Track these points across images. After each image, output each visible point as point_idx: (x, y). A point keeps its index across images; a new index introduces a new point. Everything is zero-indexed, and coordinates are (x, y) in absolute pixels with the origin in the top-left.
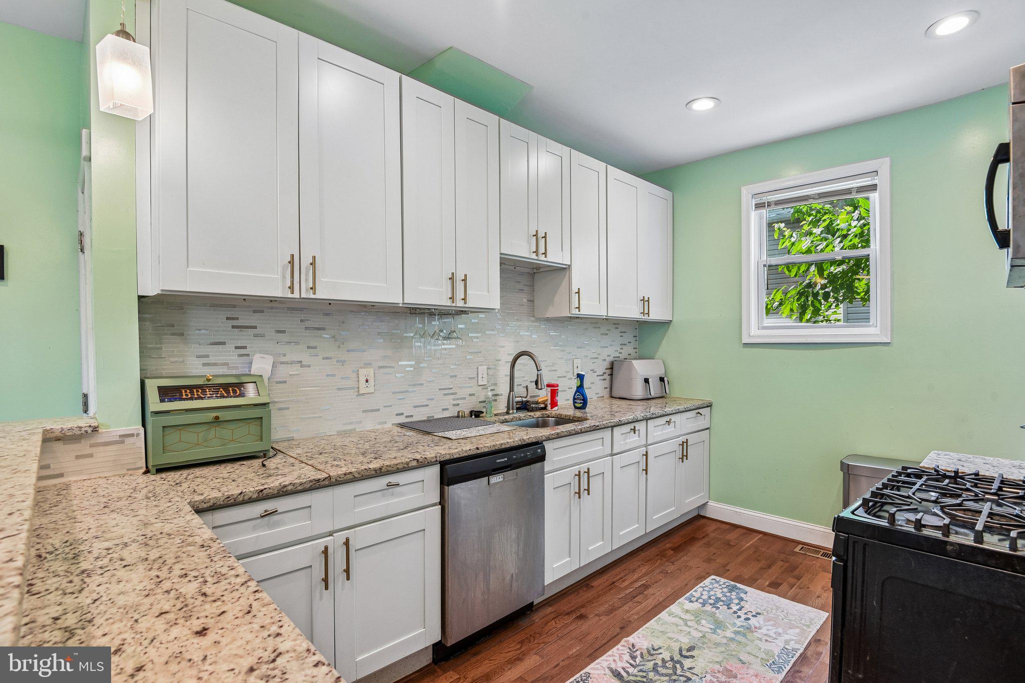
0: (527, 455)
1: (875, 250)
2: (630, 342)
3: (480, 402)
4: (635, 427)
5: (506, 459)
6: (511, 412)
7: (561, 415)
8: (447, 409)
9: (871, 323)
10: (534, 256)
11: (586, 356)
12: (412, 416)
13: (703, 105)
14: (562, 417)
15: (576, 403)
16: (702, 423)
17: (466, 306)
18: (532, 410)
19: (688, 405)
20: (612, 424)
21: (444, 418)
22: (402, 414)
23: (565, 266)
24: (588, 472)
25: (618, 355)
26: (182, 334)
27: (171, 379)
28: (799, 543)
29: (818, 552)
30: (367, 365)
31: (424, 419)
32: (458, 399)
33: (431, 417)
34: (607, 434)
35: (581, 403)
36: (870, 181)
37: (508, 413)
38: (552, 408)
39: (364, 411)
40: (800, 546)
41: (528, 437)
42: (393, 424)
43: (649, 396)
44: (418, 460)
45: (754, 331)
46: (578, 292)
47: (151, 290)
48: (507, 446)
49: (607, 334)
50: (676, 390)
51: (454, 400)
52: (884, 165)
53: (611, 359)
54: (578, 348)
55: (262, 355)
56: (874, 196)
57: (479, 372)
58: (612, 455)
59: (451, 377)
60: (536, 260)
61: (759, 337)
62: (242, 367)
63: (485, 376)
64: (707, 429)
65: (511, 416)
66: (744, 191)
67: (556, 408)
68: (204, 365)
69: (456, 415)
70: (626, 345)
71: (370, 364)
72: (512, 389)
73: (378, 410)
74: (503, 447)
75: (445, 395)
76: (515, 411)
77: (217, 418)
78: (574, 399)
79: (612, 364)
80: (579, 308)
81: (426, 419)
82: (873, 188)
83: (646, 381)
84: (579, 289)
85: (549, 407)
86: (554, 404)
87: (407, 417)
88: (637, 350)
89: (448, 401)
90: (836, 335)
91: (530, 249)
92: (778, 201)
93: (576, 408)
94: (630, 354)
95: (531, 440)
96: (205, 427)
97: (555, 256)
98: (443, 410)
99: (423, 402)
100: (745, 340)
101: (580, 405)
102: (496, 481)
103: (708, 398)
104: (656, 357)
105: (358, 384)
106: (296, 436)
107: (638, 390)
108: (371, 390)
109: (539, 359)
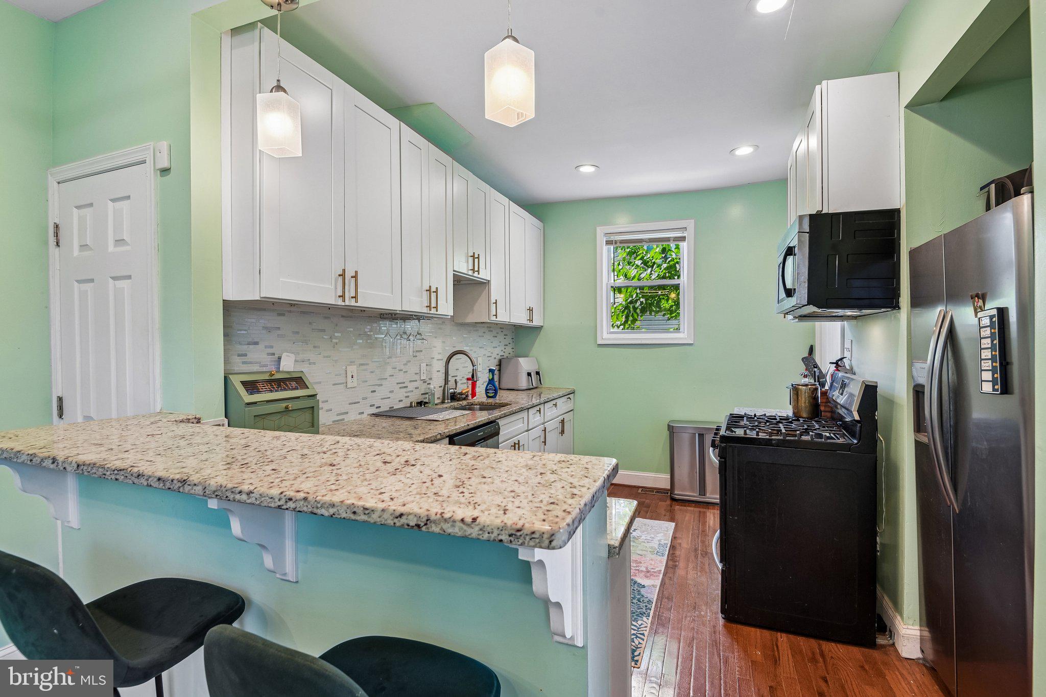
0: (492, 430)
1: (684, 280)
2: (510, 344)
3: (422, 394)
4: (540, 408)
5: (479, 434)
6: (446, 401)
7: (483, 403)
8: (402, 401)
9: (681, 330)
10: (470, 273)
11: (485, 355)
12: (380, 407)
13: (587, 169)
14: (484, 404)
15: (488, 393)
16: (570, 406)
17: (437, 313)
18: (459, 400)
19: (561, 393)
20: (529, 407)
21: (401, 408)
22: (374, 405)
23: (485, 281)
24: (519, 444)
25: (503, 354)
27: (246, 375)
28: (639, 487)
29: (653, 491)
30: (352, 363)
32: (409, 392)
33: (392, 407)
34: (524, 414)
35: (493, 393)
36: (680, 233)
37: (443, 402)
38: (472, 398)
39: (350, 404)
40: (641, 489)
42: (368, 415)
43: (531, 387)
44: (440, 434)
45: (605, 335)
46: (496, 303)
47: (231, 296)
48: (482, 423)
49: (483, 336)
50: (547, 382)
51: (407, 392)
52: (690, 224)
53: (498, 357)
54: (480, 348)
55: (288, 354)
56: (684, 245)
57: (421, 368)
58: (527, 431)
60: (471, 276)
61: (609, 339)
62: (271, 365)
63: (425, 371)
64: (571, 411)
65: (445, 405)
66: (598, 229)
67: (475, 398)
68: (244, 363)
69: (409, 405)
70: (507, 345)
71: (354, 362)
72: (446, 381)
73: (359, 402)
74: (480, 424)
76: (449, 401)
77: (287, 407)
78: (486, 390)
79: (500, 361)
80: (496, 315)
81: (388, 409)
82: (683, 239)
83: (529, 374)
84: (496, 300)
85: (470, 397)
86: (474, 394)
87: (377, 408)
88: (514, 350)
89: (401, 394)
90: (637, 339)
91: (468, 267)
92: (623, 240)
93: (488, 397)
94: (509, 353)
95: (493, 418)
96: (279, 416)
97: (483, 275)
98: (400, 401)
99: (387, 395)
100: (600, 342)
101: (492, 395)
103: (572, 387)
104: (531, 354)
105: (346, 380)
107: (523, 383)
108: (355, 384)
109: (473, 356)
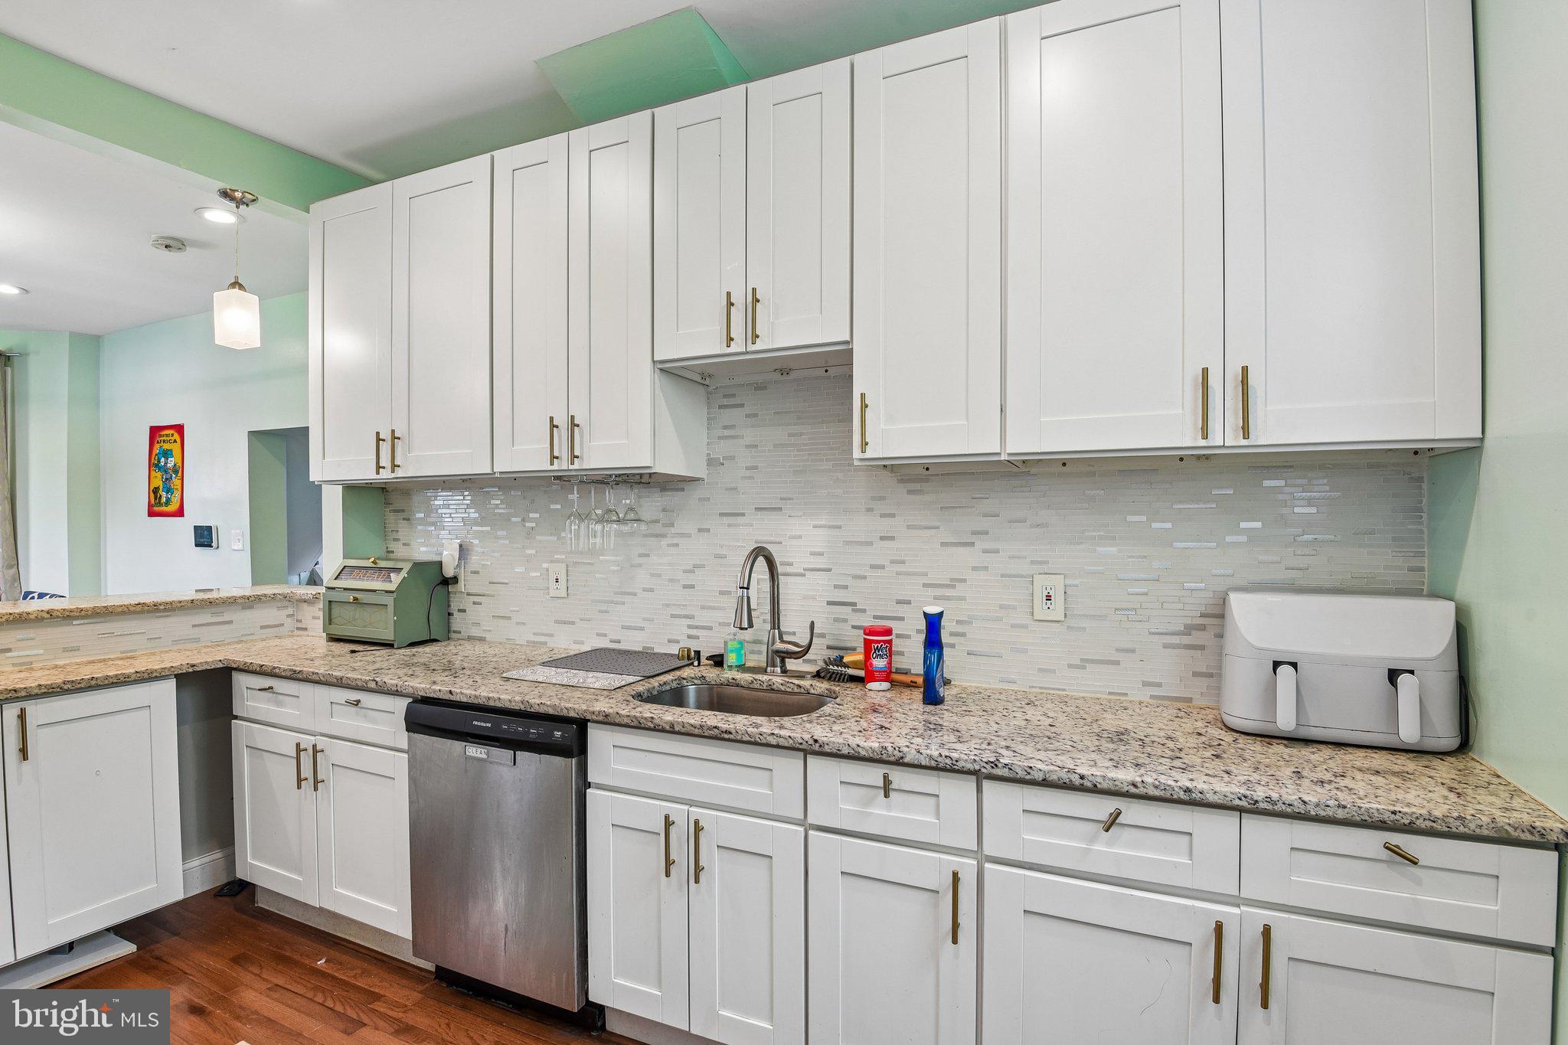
0: (528, 733)
5: (489, 725)
21: (666, 654)
26: (408, 519)
31: (637, 649)
32: (697, 627)
33: (649, 648)
34: (788, 764)
39: (557, 622)
41: (538, 702)
48: (499, 704)
51: (690, 627)
59: (685, 587)
73: (573, 623)
74: (492, 703)
75: (673, 616)
77: (355, 599)
87: (611, 640)
95: (545, 708)
102: (475, 755)
105: (548, 584)
106: (488, 636)
